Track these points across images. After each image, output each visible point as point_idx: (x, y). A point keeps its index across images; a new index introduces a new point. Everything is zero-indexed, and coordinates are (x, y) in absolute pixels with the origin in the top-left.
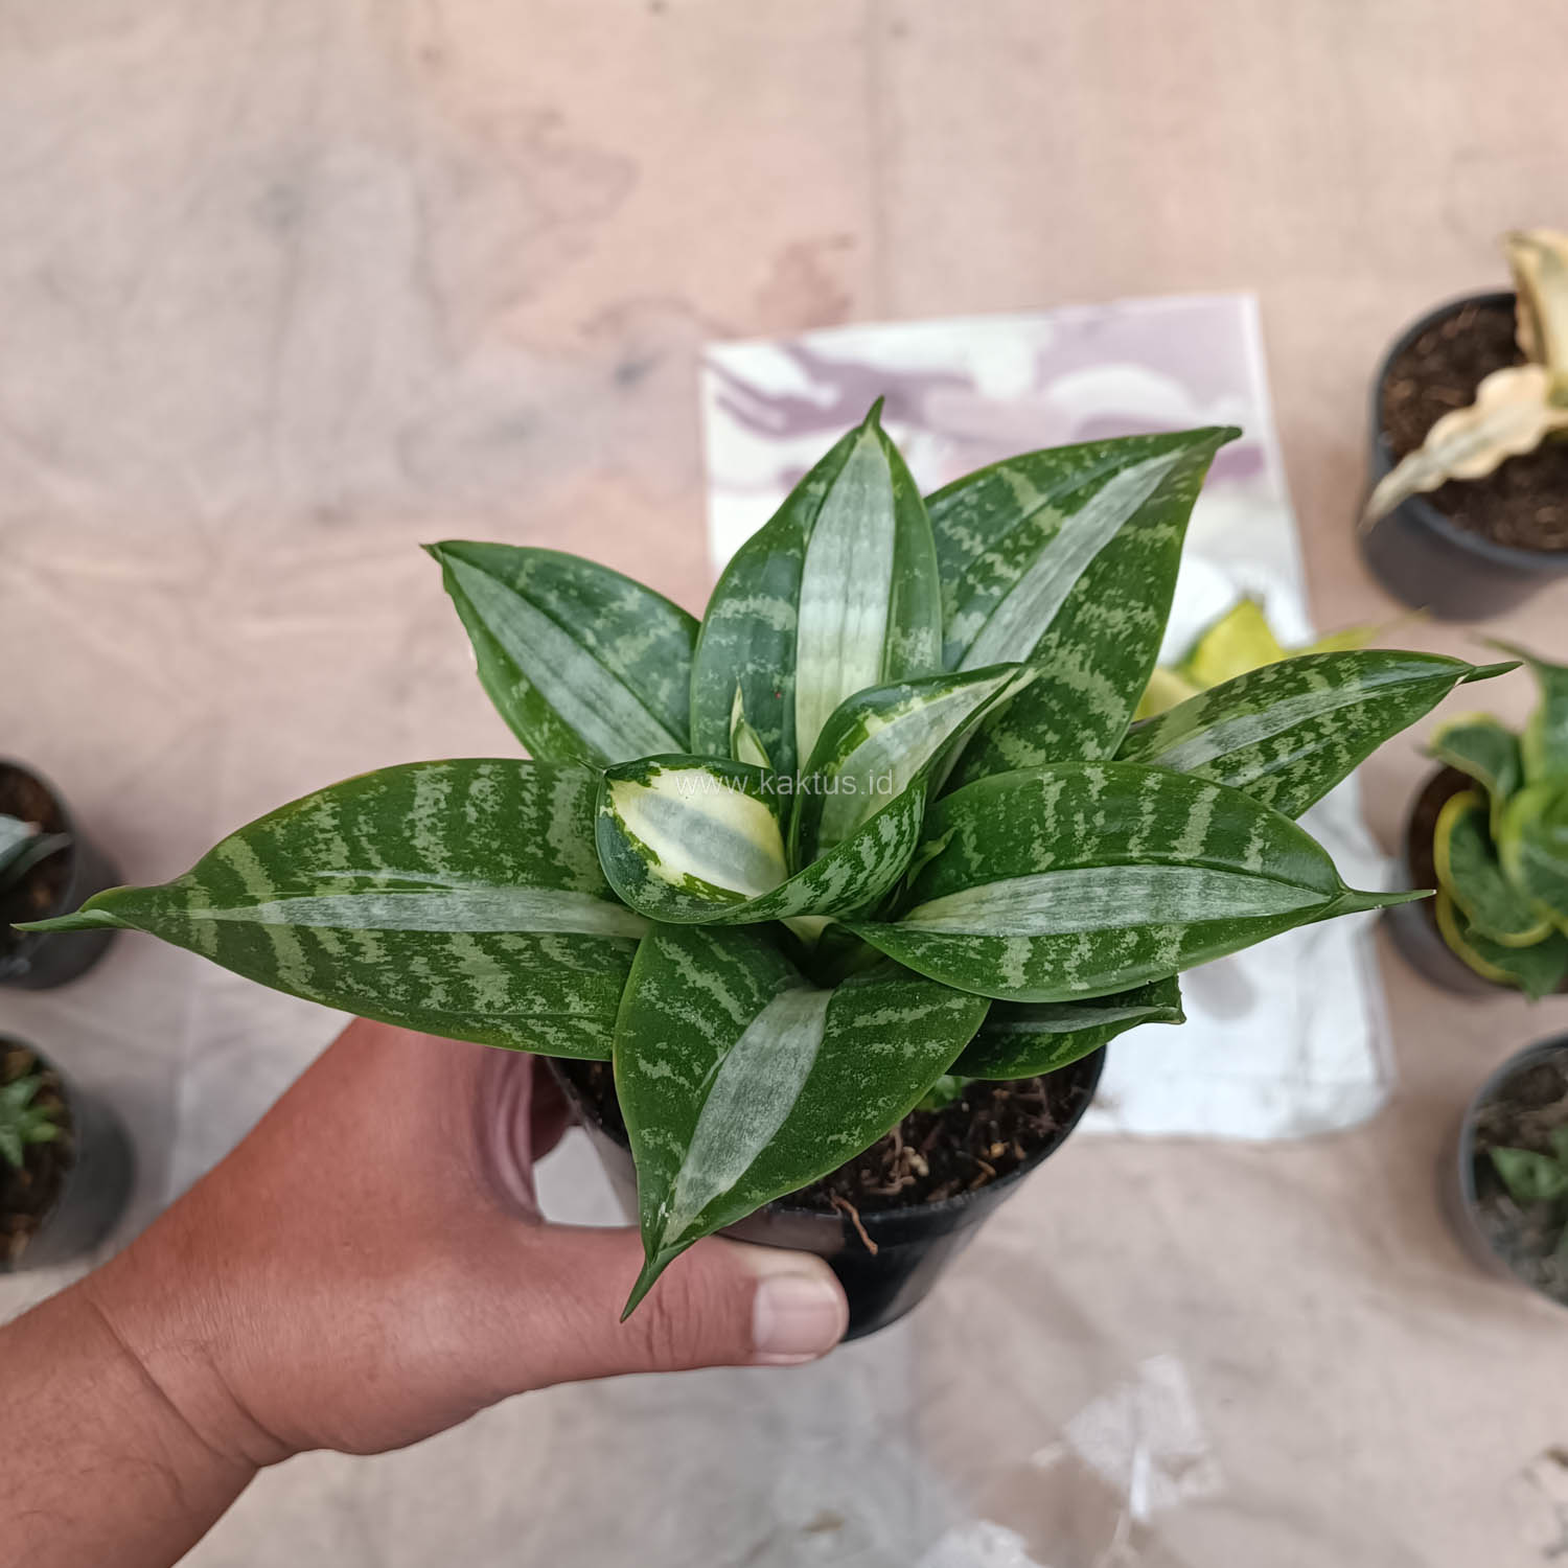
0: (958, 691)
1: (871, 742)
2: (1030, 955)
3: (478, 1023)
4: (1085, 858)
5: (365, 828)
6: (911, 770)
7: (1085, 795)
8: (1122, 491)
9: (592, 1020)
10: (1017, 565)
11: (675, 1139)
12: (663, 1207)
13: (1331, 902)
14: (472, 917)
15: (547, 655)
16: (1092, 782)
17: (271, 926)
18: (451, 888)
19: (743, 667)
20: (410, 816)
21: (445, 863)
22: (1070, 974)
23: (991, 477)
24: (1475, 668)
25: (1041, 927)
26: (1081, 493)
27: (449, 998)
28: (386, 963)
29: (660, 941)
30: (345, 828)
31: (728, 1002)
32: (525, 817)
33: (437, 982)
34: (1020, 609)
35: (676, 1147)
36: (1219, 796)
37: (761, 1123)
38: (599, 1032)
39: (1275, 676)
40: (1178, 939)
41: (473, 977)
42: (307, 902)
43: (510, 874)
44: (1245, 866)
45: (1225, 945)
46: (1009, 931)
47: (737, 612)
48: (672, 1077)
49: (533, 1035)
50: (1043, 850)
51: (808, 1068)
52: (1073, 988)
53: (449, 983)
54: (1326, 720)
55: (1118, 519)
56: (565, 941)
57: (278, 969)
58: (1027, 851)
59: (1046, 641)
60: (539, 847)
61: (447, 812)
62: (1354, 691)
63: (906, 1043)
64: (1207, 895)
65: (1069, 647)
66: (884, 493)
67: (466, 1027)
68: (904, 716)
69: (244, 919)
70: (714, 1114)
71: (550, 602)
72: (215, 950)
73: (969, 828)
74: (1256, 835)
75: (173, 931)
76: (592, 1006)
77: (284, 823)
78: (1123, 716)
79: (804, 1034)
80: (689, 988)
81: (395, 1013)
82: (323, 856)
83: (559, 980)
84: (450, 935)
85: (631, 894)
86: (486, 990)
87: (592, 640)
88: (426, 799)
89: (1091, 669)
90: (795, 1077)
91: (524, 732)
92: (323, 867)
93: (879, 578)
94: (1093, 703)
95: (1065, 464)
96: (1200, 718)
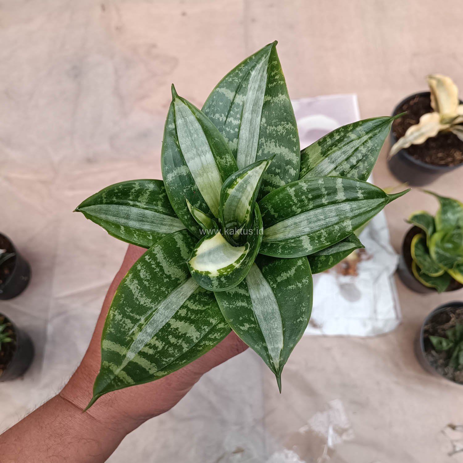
0: (250, 173)
1: (231, 196)
2: (310, 240)
3: (199, 347)
5: (128, 311)
6: (247, 199)
7: (303, 191)
8: (255, 81)
9: (220, 323)
11: (263, 343)
12: (271, 360)
13: (386, 200)
14: (168, 311)
15: (123, 215)
16: (303, 186)
17: (134, 359)
18: (158, 308)
19: (183, 191)
20: (135, 297)
21: (152, 303)
22: (324, 241)
23: (216, 93)
25: (309, 231)
27: (188, 344)
28: (165, 345)
30: (124, 315)
32: (157, 272)
33: (181, 342)
34: (246, 132)
35: (264, 344)
37: (277, 324)
39: (339, 137)
41: (186, 333)
43: (167, 292)
46: (300, 235)
47: (173, 177)
48: (250, 326)
50: (296, 208)
51: (275, 300)
52: (326, 245)
53: (183, 340)
55: (261, 93)
56: (192, 301)
57: (148, 372)
58: (291, 209)
59: (261, 141)
60: (166, 278)
61: (141, 288)
63: (297, 283)
64: (352, 210)
65: (269, 141)
66: (192, 118)
67: (199, 351)
68: (237, 185)
69: (127, 363)
70: (264, 326)
71: (115, 201)
72: (133, 381)
73: (270, 207)
74: (359, 189)
75: (119, 384)
76: (217, 318)
77: (111, 327)
78: (297, 159)
79: (265, 289)
80: (233, 295)
81: (183, 361)
82: (126, 328)
83: (204, 317)
84: (169, 322)
85: (211, 287)
86: (193, 335)
87: (131, 203)
88: (135, 289)
89: (279, 146)
90: (274, 305)
91: (131, 241)
92: (129, 331)
93: (205, 145)
94: (285, 157)
95: (234, 78)
96: (321, 154)
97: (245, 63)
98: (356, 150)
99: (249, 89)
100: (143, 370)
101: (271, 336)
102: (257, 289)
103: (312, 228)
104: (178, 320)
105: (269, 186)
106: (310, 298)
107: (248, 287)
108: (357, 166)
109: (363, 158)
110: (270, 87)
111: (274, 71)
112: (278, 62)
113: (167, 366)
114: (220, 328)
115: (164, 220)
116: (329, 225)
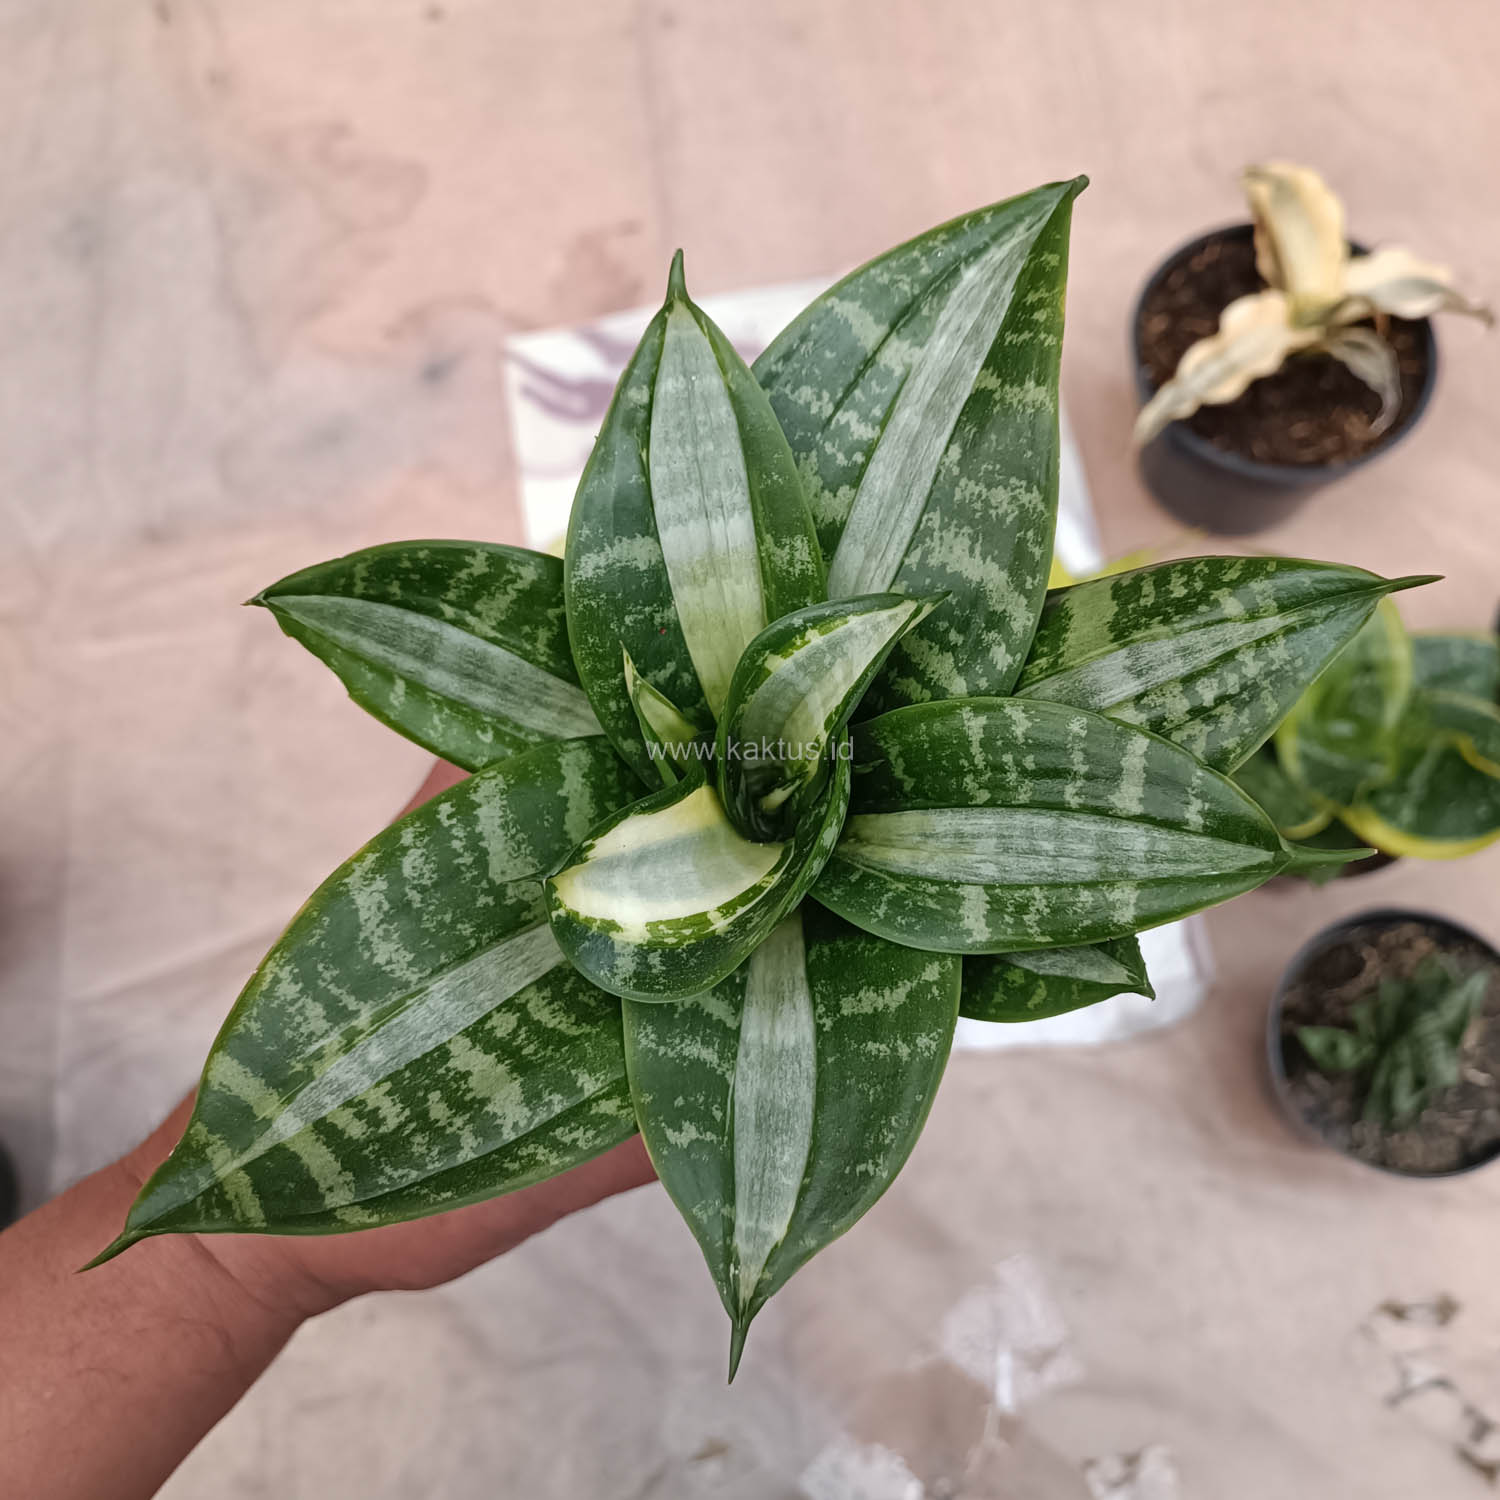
0: (854, 621)
1: (775, 677)
2: (988, 907)
3: (511, 1161)
4: (1023, 799)
5: (327, 975)
6: (824, 704)
7: (1010, 736)
8: (970, 302)
9: (607, 1096)
10: (874, 419)
11: (724, 1204)
12: (732, 1268)
13: (1275, 860)
14: (458, 1006)
15: (409, 646)
16: (1015, 722)
17: (293, 1140)
18: (427, 988)
19: (621, 622)
20: (362, 936)
21: (411, 969)
22: (1031, 927)
25: (993, 876)
26: (925, 313)
27: (480, 1139)
28: (409, 1120)
30: (309, 983)
31: (717, 1008)
32: (463, 868)
33: (460, 1124)
34: (889, 477)
35: (725, 1211)
36: (1149, 747)
37: (791, 1155)
39: (1185, 591)
40: (1131, 902)
41: (489, 1099)
42: (312, 1089)
43: (473, 942)
46: (962, 877)
47: (598, 567)
48: (701, 1137)
49: (567, 1150)
50: (977, 785)
51: (812, 1071)
53: (470, 1120)
54: (1247, 657)
55: (975, 354)
56: (547, 992)
57: (323, 1197)
58: (960, 784)
59: (926, 520)
60: (486, 892)
61: (393, 911)
63: (899, 1041)
64: (1153, 857)
65: (953, 529)
66: (714, 382)
67: (508, 1175)
68: (803, 651)
69: (267, 1147)
70: (746, 1149)
71: (395, 594)
72: (262, 1216)
73: (894, 751)
74: (1194, 795)
75: (217, 1213)
76: (602, 1077)
77: (253, 1013)
78: (1029, 619)
79: (796, 1021)
80: (681, 1014)
81: (445, 1195)
82: (303, 1029)
83: (564, 1062)
84: (447, 1046)
85: (608, 978)
86: (506, 1111)
87: (449, 611)
88: (369, 909)
89: (981, 555)
90: (804, 1087)
92: (309, 1042)
93: (735, 484)
94: (992, 598)
95: (899, 277)
96: (1111, 630)
97: (953, 230)
98: (1229, 657)
99: (939, 327)
100: (309, 1188)
101: (757, 1188)
102: (769, 1012)
103: (1005, 871)
104: (478, 1047)
105: (912, 679)
106: (922, 1109)
107: (743, 995)
108: (1213, 713)
109: (1240, 693)
110: (1006, 343)
111: (1037, 290)
112: (1061, 259)
113: (387, 1194)
114: (602, 1115)
115: (548, 691)
116: (1064, 879)
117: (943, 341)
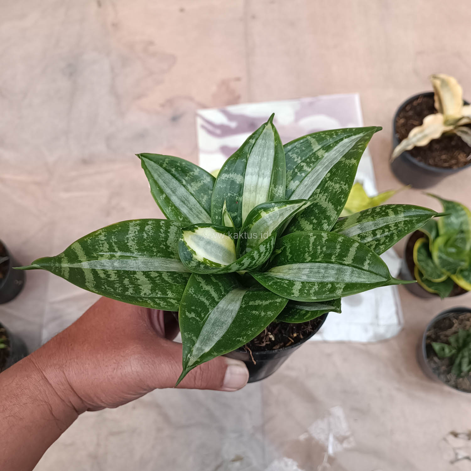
0: (288, 206)
1: (262, 219)
2: (301, 287)
3: (140, 299)
4: (319, 260)
5: (114, 240)
6: (273, 228)
7: (321, 241)
8: (343, 146)
9: (174, 299)
10: (310, 167)
11: (194, 336)
12: (189, 355)
13: (387, 281)
14: (143, 266)
15: (171, 187)
16: (324, 237)
17: (84, 269)
18: (138, 258)
19: (227, 194)
20: (127, 236)
21: (136, 250)
22: (312, 294)
23: (305, 139)
24: (438, 213)
25: (305, 279)
26: (331, 145)
27: (134, 292)
28: (117, 280)
29: (196, 276)
30: (108, 240)
31: (214, 294)
32: (161, 237)
33: (131, 287)
34: (310, 181)
35: (194, 338)
36: (359, 246)
37: (219, 332)
38: (176, 303)
39: (379, 210)
40: (342, 288)
41: (141, 285)
43: (155, 254)
44: (363, 268)
45: (355, 291)
46: (296, 279)
47: (226, 178)
48: (195, 317)
49: (156, 304)
50: (308, 256)
51: (234, 316)
52: (312, 298)
53: (134, 287)
54: (392, 225)
55: (341, 155)
56: (169, 274)
57: (86, 282)
58: (304, 256)
59: (316, 191)
60: (164, 245)
61: (138, 235)
62: (401, 217)
63: (262, 312)
65: (322, 194)
66: (272, 143)
67: (137, 301)
68: (272, 212)
69: (77, 267)
70: (206, 328)
71: (172, 172)
72: (68, 277)
73: (288, 247)
74: (368, 259)
75: (57, 271)
76: (175, 295)
77: (91, 238)
78: (336, 217)
80: (203, 290)
81: (118, 296)
82: (101, 248)
83: (166, 287)
84: (136, 272)
85: (187, 264)
86: (145, 289)
87: (184, 182)
88: (132, 231)
89: (328, 201)
90: (230, 319)
91: (164, 209)
92: (101, 251)
93: (269, 169)
94: (328, 212)
95: (327, 136)
96: (357, 220)
97: (344, 131)
98: (388, 227)
99: (333, 149)
100: (83, 279)
102: (228, 303)
106: (262, 328)
108: (379, 239)
109: (388, 234)
110: (349, 152)
111: (361, 142)
112: (370, 138)
113: (103, 290)
114: (170, 302)
115: (201, 214)
116: (325, 280)
117: (334, 152)
